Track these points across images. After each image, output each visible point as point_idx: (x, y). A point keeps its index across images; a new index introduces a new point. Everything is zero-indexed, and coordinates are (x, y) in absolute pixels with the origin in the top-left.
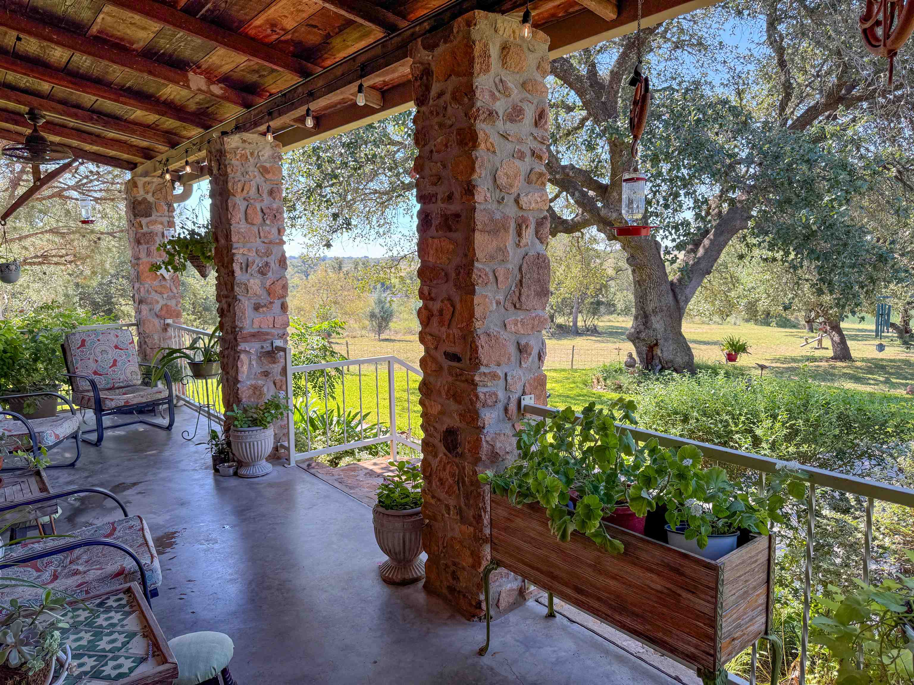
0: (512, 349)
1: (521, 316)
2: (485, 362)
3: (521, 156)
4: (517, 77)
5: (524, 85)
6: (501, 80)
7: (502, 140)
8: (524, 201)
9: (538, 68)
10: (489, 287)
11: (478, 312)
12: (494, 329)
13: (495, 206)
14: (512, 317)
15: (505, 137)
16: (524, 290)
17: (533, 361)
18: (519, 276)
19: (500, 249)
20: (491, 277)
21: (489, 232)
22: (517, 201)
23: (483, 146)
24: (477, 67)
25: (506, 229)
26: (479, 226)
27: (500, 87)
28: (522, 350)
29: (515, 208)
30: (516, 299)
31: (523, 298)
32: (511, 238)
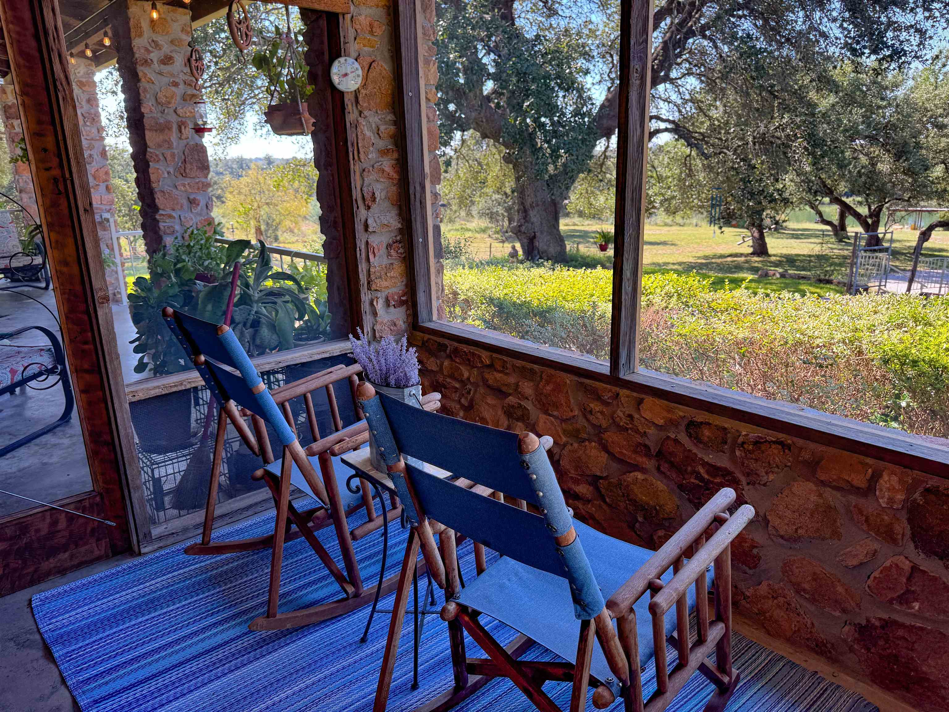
0: (185, 202)
1: (187, 181)
2: (161, 207)
3: (176, 84)
4: (166, 37)
5: (172, 42)
6: (153, 41)
7: (159, 76)
8: (180, 111)
9: (182, 31)
10: (161, 163)
11: (153, 177)
12: (166, 188)
13: (159, 115)
14: (180, 181)
15: (160, 74)
16: (188, 166)
17: (202, 210)
18: (183, 157)
19: (166, 141)
20: (161, 157)
21: (156, 131)
22: (175, 111)
23: (143, 80)
24: (133, 35)
25: (170, 129)
26: (147, 126)
27: (153, 45)
28: (192, 202)
29: (175, 116)
30: (182, 171)
31: (187, 171)
32: (174, 135)
